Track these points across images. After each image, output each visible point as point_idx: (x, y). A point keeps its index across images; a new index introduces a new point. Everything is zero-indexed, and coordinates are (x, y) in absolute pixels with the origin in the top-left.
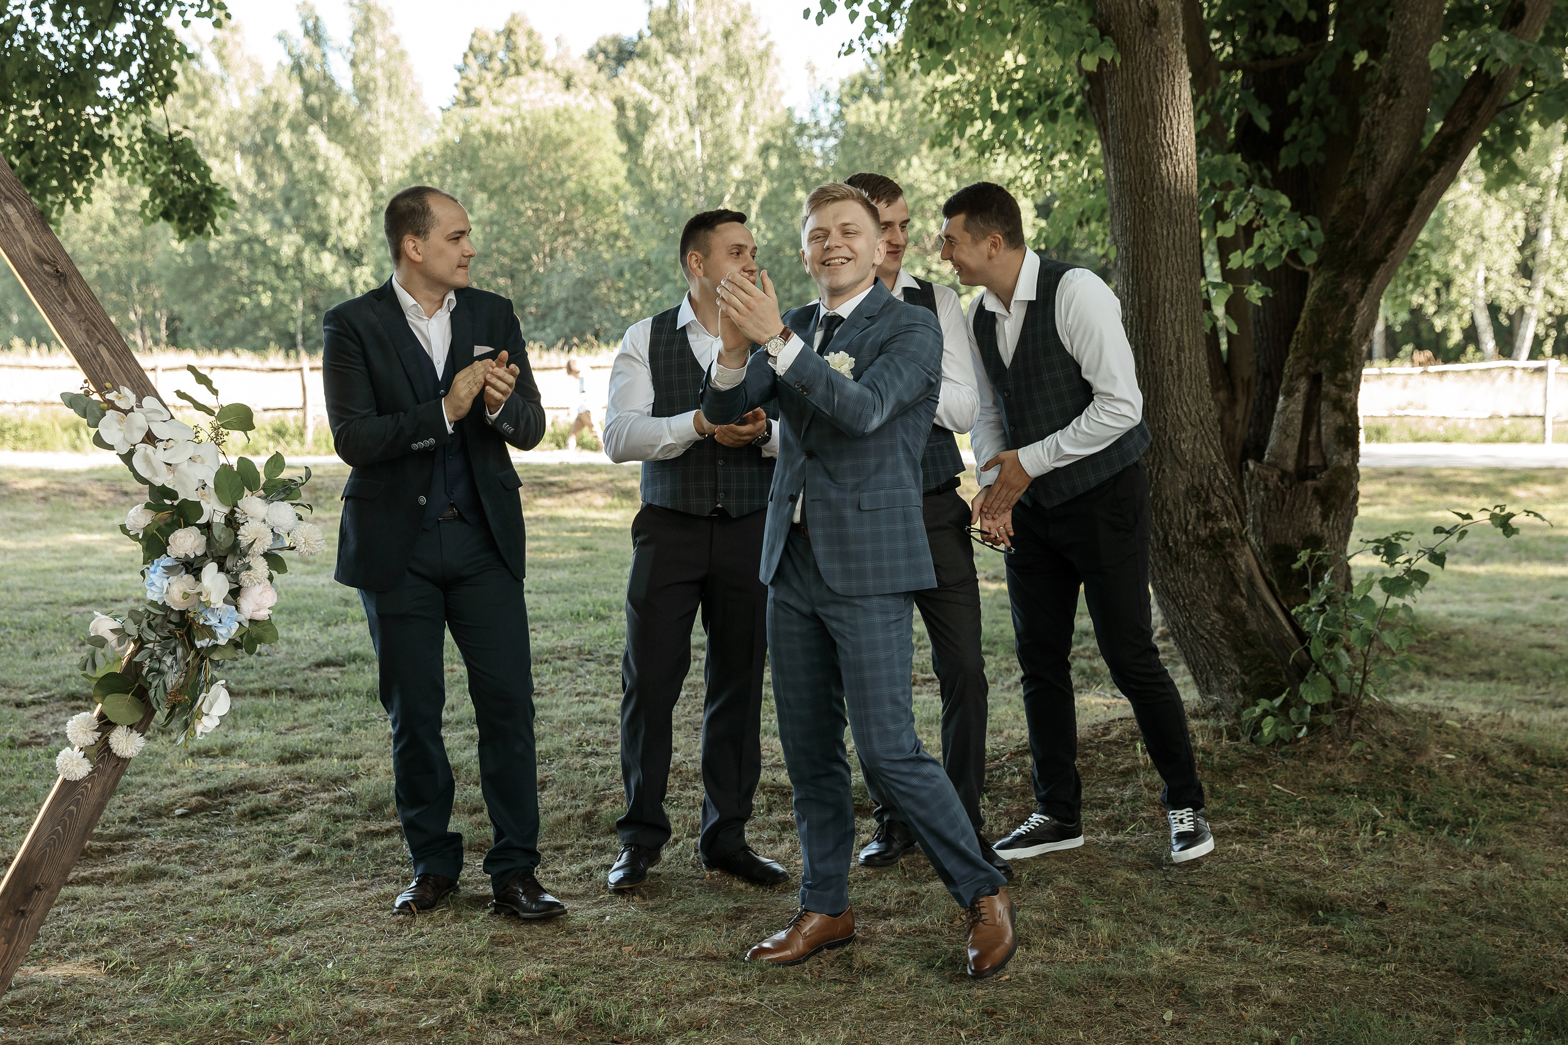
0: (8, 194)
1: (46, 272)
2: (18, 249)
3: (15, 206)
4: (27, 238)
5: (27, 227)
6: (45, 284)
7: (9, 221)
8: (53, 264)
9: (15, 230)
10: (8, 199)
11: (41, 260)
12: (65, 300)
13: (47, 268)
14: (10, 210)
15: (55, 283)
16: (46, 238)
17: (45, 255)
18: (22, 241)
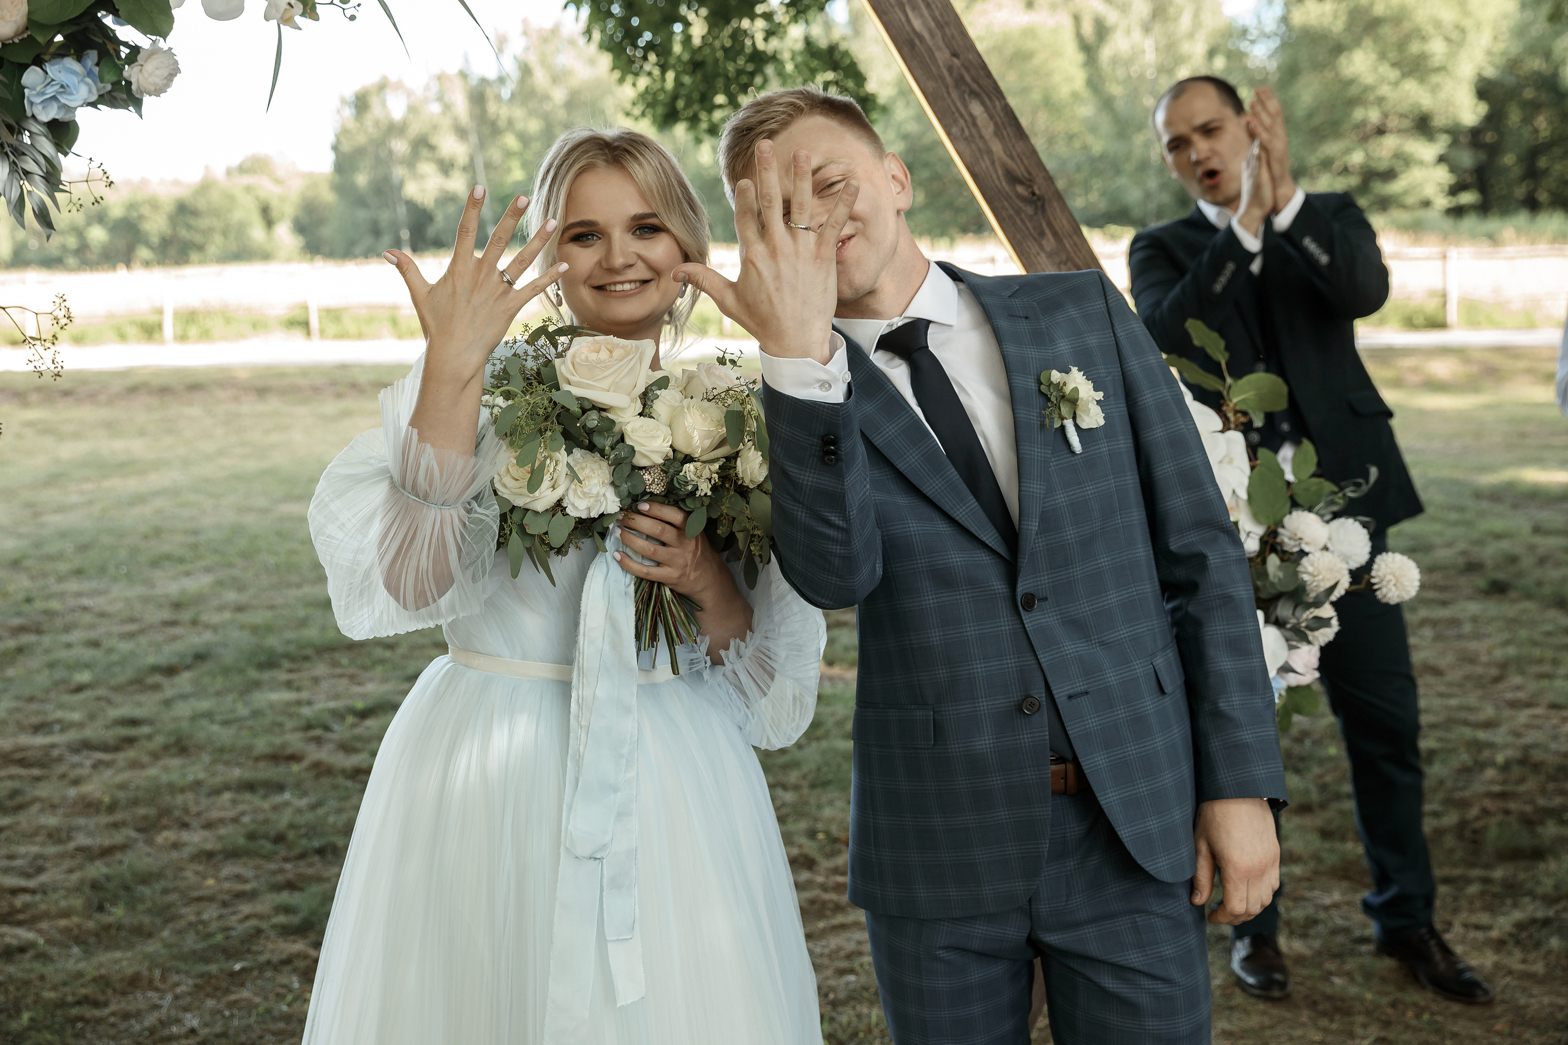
0: (975, 86)
1: (1019, 196)
2: (985, 164)
3: (983, 104)
4: (997, 147)
5: (997, 133)
6: (1018, 212)
7: (975, 124)
8: (1028, 183)
9: (981, 137)
10: (974, 94)
11: (1013, 179)
12: (1042, 234)
13: (1020, 189)
14: (976, 109)
15: (1030, 210)
16: (1020, 147)
17: (1019, 171)
18: (989, 152)
